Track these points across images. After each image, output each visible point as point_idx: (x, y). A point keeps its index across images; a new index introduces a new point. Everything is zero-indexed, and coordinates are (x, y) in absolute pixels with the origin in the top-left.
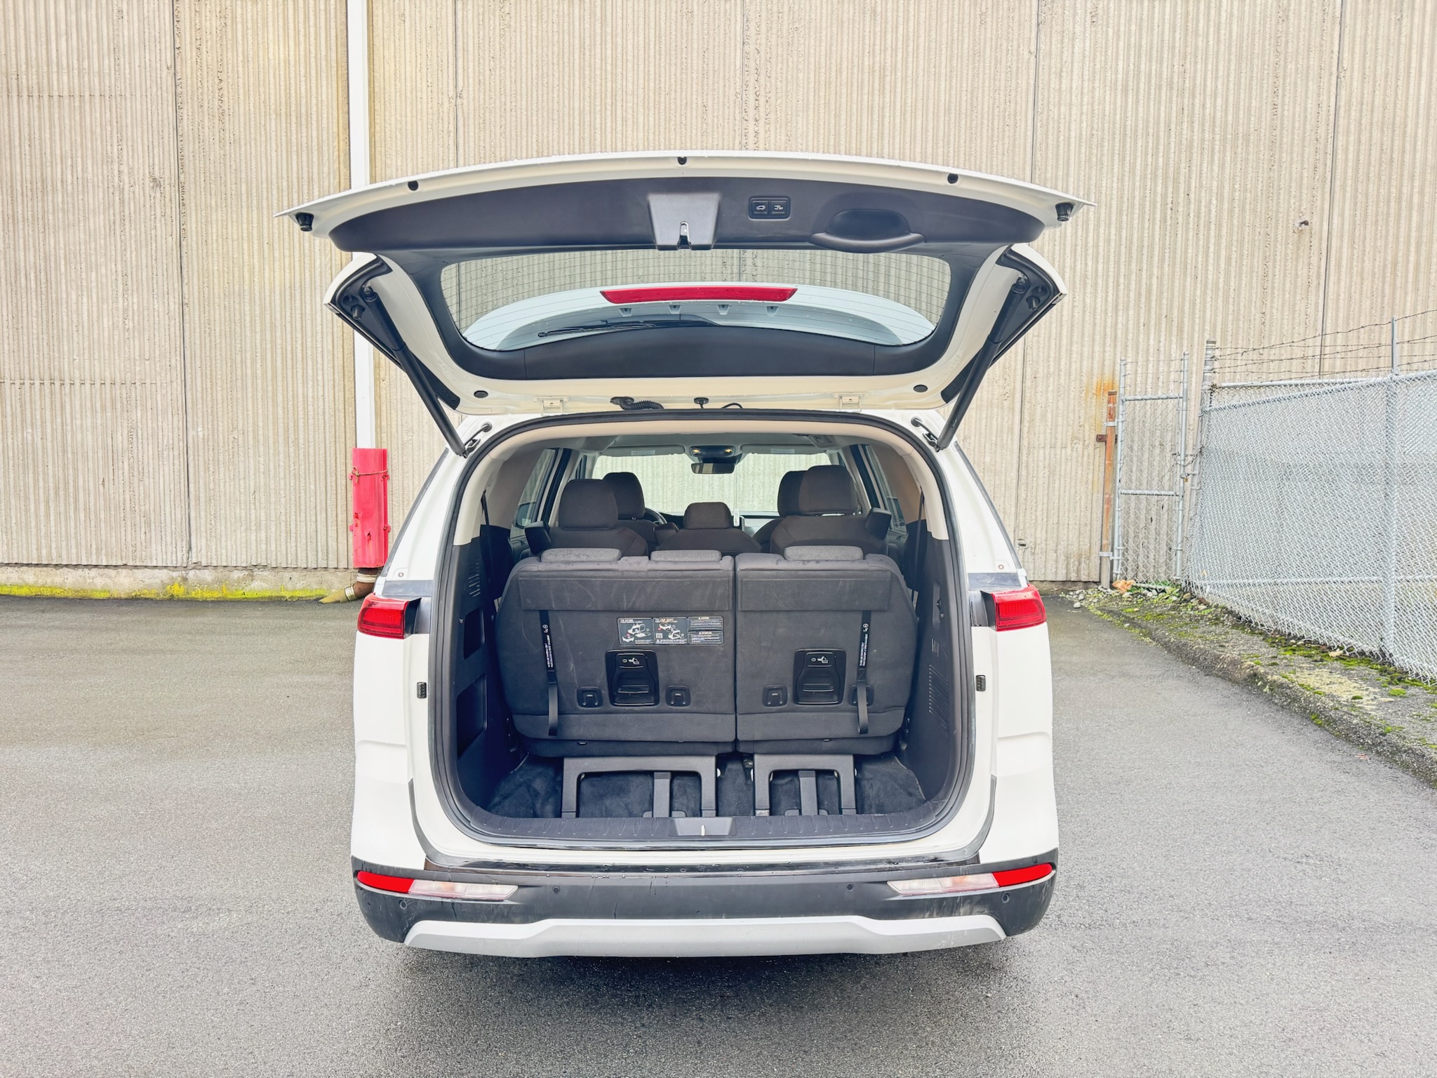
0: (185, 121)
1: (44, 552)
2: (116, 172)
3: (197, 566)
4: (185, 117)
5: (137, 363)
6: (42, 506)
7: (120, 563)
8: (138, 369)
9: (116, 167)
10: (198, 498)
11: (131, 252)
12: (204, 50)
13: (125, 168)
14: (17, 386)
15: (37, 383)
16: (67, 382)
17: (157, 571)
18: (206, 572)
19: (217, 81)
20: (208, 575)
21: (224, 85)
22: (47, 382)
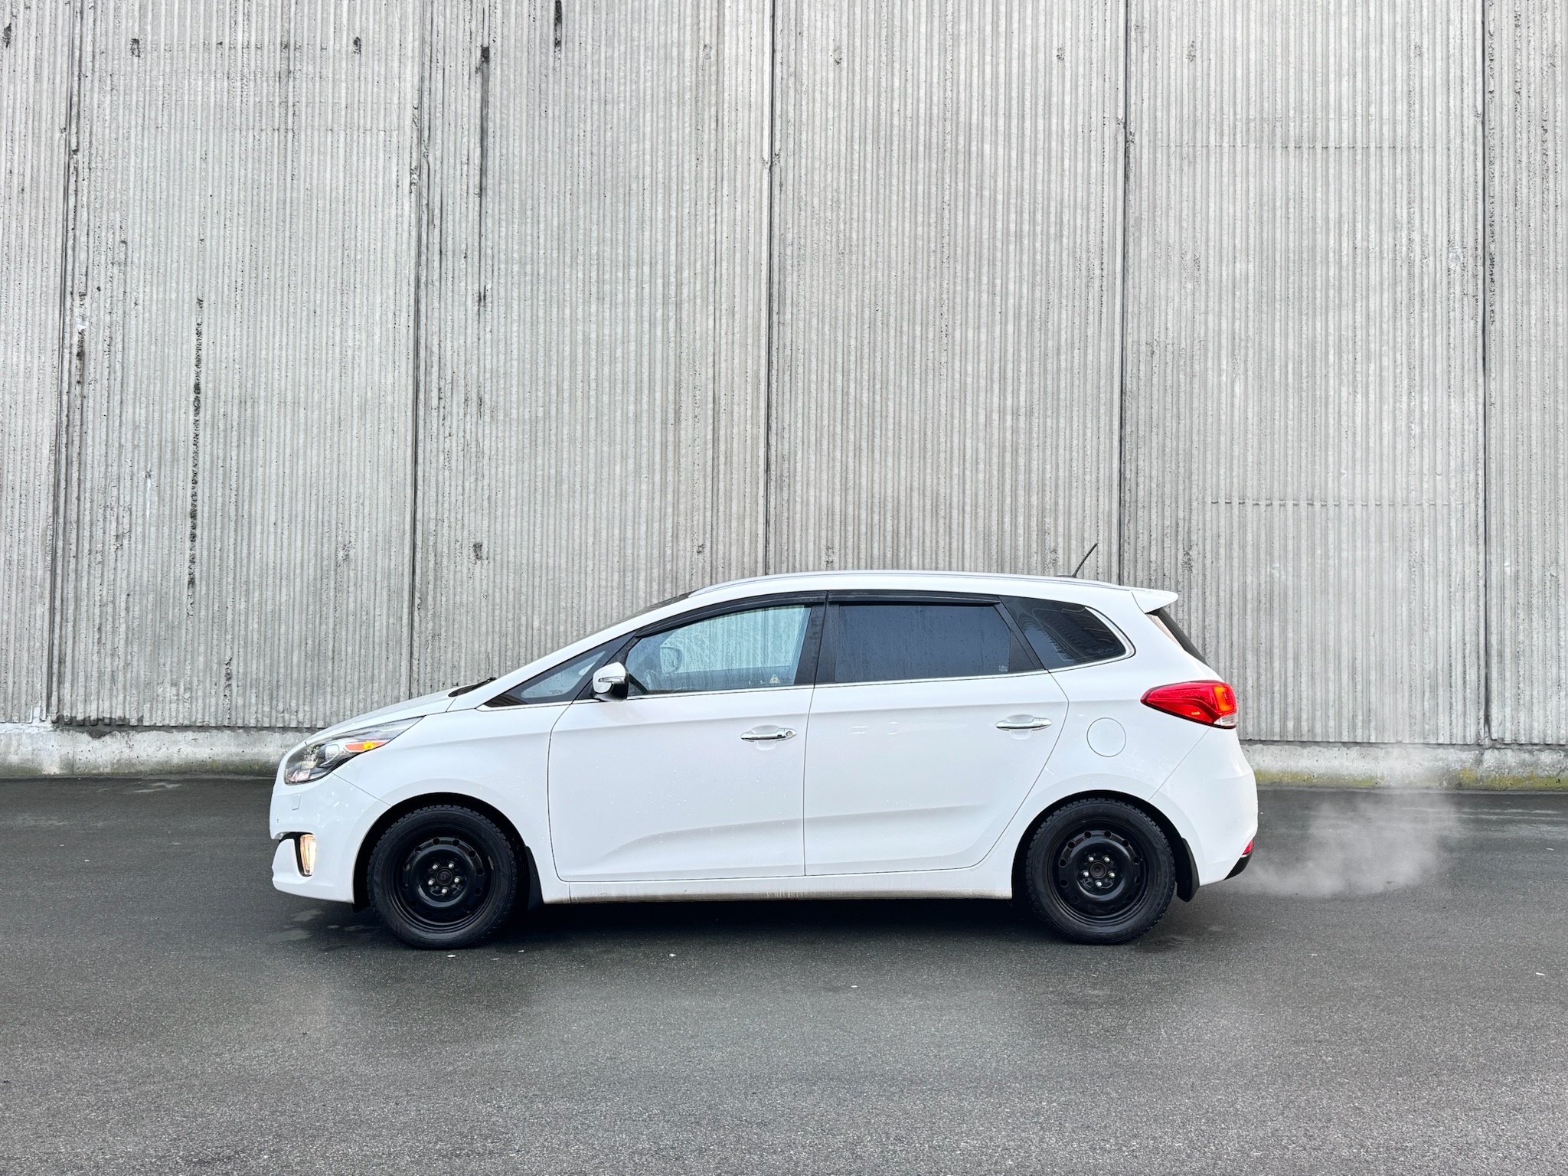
0: (1497, 180)
1: (1290, 725)
2: (1404, 240)
3: (1498, 744)
4: (1497, 175)
5: (1425, 479)
6: (1290, 665)
7: (1393, 740)
8: (1425, 486)
9: (1404, 233)
10: (1501, 655)
11: (1422, 339)
12: (1524, 93)
13: (1416, 237)
14: (1263, 508)
15: (1290, 504)
16: (1331, 502)
17: (1441, 751)
18: (1509, 753)
19: (1540, 131)
20: (1511, 757)
21: (1549, 136)
22: (1303, 504)
